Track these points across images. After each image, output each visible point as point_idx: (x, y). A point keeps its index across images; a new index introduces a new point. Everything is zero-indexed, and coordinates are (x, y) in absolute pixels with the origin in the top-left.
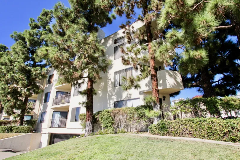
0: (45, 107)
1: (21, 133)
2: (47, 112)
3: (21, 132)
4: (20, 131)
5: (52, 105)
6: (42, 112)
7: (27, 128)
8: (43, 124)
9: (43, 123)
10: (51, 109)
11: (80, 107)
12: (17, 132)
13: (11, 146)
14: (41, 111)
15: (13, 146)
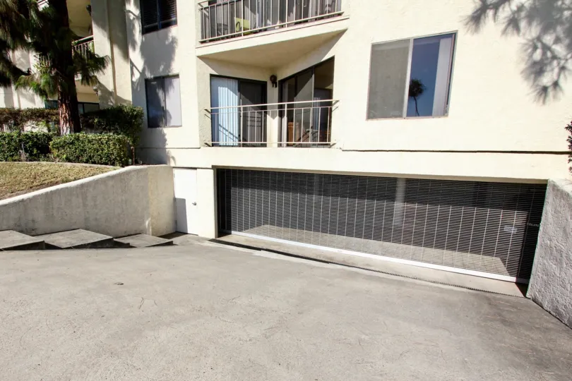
0: (160, 56)
1: (94, 163)
2: (177, 76)
3: (96, 159)
4: (90, 157)
5: (202, 42)
6: (147, 81)
7: (114, 144)
8: (168, 132)
9: (166, 124)
10: (202, 62)
11: (452, 36)
12: (77, 160)
13: (86, 219)
14: (137, 75)
15: (96, 219)
